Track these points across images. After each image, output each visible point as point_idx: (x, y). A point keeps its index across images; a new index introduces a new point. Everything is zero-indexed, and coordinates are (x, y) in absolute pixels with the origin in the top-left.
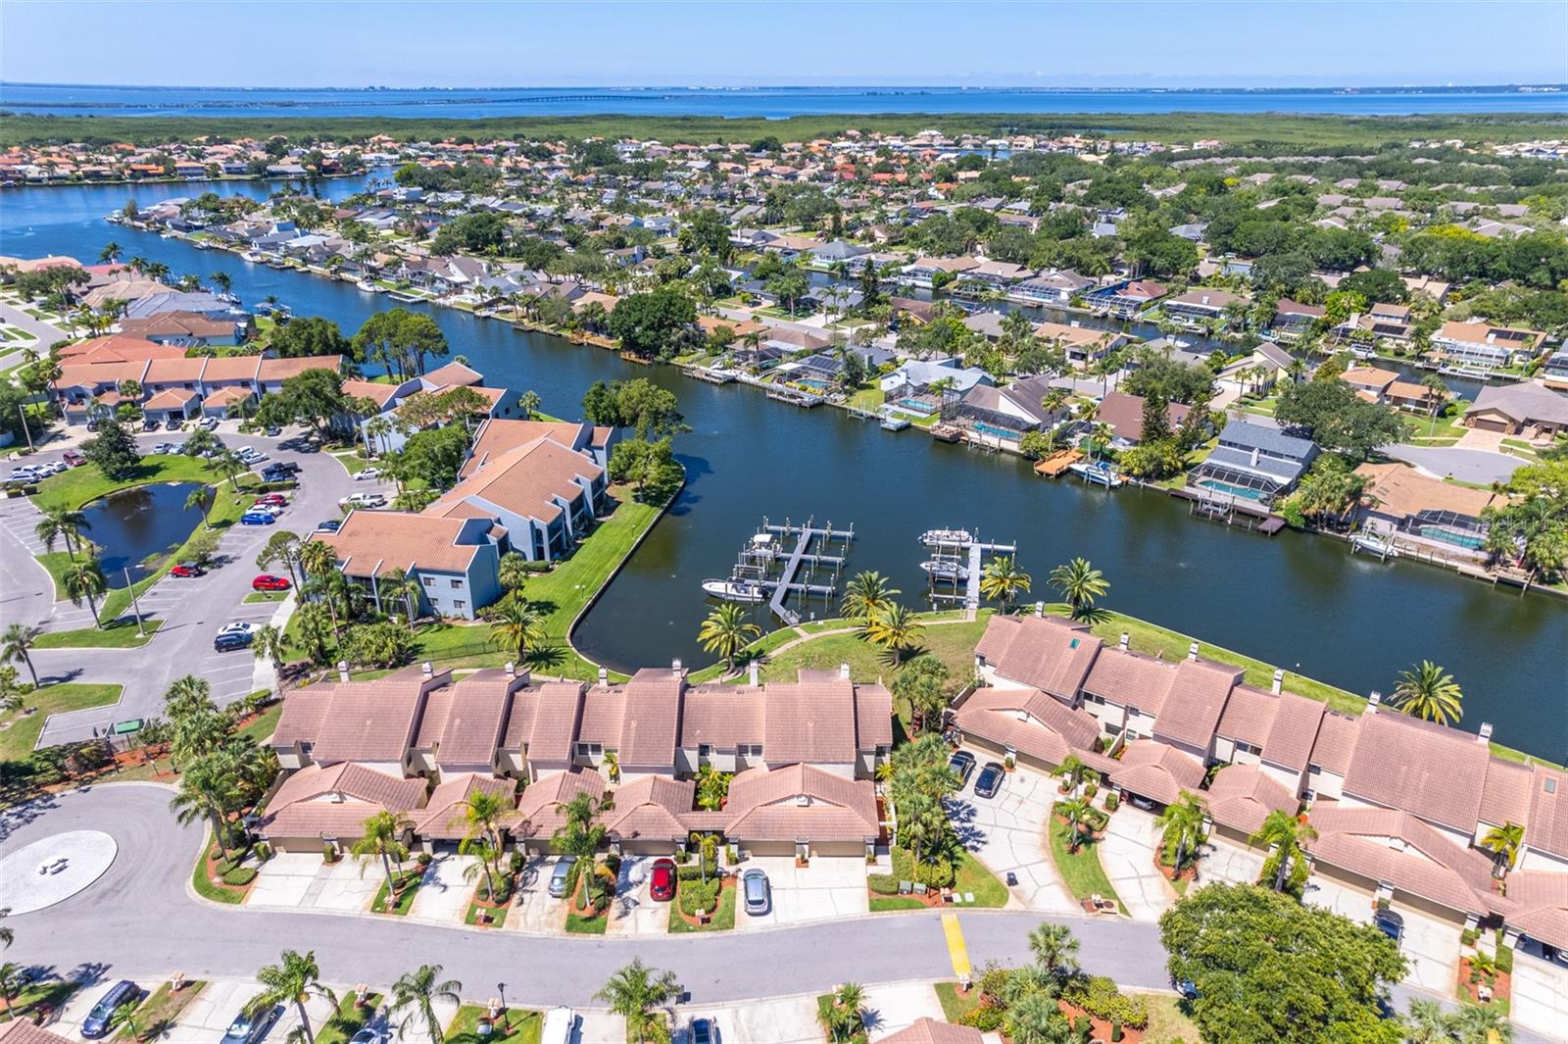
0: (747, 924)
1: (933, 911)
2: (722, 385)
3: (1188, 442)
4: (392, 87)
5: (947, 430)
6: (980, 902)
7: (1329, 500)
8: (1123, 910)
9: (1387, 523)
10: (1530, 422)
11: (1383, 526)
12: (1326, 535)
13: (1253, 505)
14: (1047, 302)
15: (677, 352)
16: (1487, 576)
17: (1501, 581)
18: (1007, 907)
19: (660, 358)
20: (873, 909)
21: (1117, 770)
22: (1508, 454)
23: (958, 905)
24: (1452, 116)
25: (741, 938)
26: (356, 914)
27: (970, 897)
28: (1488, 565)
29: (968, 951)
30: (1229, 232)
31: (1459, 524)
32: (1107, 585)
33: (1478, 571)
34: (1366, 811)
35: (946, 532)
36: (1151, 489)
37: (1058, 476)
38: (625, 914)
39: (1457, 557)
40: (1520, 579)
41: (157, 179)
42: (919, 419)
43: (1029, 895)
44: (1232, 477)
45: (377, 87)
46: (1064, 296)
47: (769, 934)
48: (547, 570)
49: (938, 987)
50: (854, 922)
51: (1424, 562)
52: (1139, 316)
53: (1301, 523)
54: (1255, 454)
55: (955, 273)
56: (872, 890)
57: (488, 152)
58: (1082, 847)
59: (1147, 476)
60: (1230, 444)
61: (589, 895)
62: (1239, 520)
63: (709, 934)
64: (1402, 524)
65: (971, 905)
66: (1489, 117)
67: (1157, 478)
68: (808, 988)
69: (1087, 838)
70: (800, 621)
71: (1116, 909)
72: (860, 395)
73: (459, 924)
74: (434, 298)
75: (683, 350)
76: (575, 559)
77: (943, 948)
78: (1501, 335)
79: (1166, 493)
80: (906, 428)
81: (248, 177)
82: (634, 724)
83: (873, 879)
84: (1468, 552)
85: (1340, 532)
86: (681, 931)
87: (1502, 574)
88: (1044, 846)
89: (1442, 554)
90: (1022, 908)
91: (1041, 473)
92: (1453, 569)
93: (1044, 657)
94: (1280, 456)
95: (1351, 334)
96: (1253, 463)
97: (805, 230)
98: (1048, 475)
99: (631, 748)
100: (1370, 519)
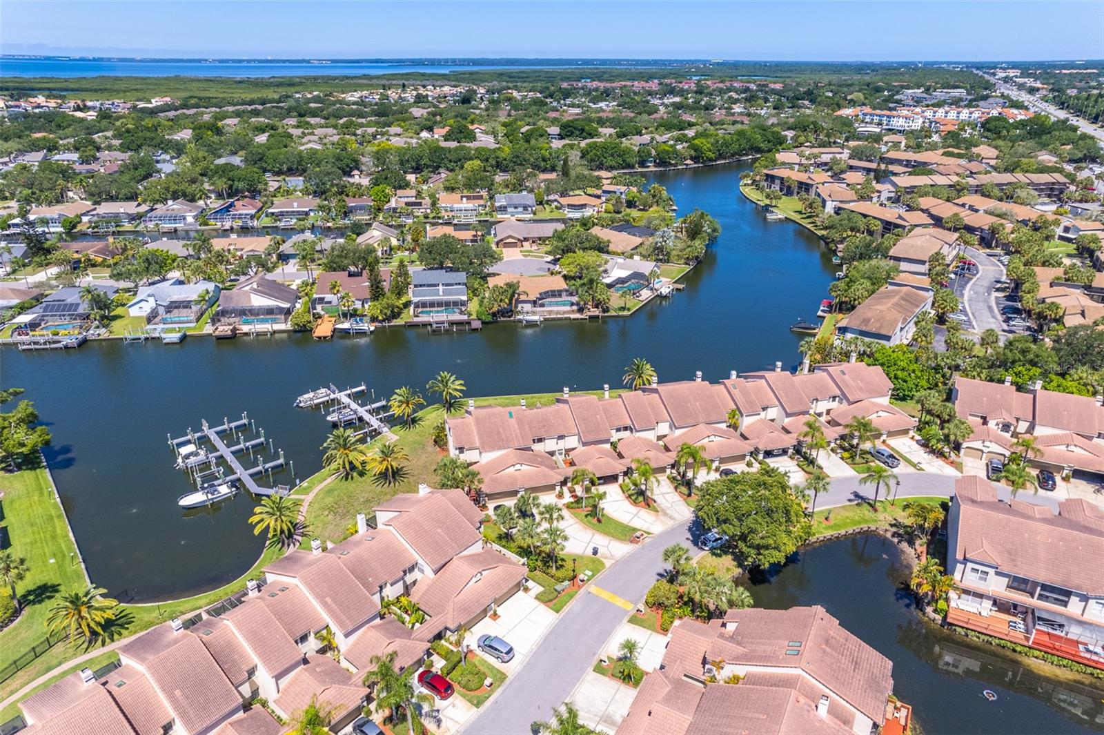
0: (512, 669)
1: (582, 591)
3: (400, 291)
5: (224, 329)
6: (595, 572)
7: (501, 300)
8: (649, 533)
9: (530, 305)
10: (526, 239)
11: (528, 307)
12: (503, 321)
13: (457, 317)
14: (180, 226)
16: (582, 317)
17: (591, 317)
18: (607, 566)
20: (557, 612)
22: (529, 258)
23: (588, 580)
24: (297, 77)
25: (518, 677)
27: (589, 573)
28: (581, 310)
29: (620, 596)
30: (261, 159)
31: (554, 296)
33: (578, 316)
34: (688, 431)
35: (311, 395)
36: (392, 326)
37: (332, 336)
38: (439, 722)
39: (565, 312)
40: (597, 313)
42: (190, 328)
43: (608, 553)
44: (432, 305)
46: (190, 220)
47: (528, 663)
49: (630, 621)
50: (557, 625)
51: (554, 319)
52: (255, 223)
53: (490, 319)
54: (441, 288)
55: (79, 216)
56: (545, 602)
58: (600, 517)
59: (388, 319)
60: (421, 286)
62: (460, 328)
63: (500, 690)
64: (534, 303)
65: (593, 576)
66: (316, 78)
67: (393, 319)
68: (583, 670)
70: (290, 490)
71: (645, 535)
72: (116, 325)
77: (607, 605)
78: (468, 198)
79: (404, 326)
80: (184, 338)
82: (328, 600)
83: (538, 597)
84: (568, 308)
85: (510, 317)
86: (483, 702)
87: (589, 314)
88: (585, 528)
89: (558, 313)
90: (613, 562)
91: (320, 338)
92: (570, 319)
93: (501, 430)
94: (452, 285)
95: (398, 211)
96: (441, 293)
99: (343, 617)
100: (520, 305)
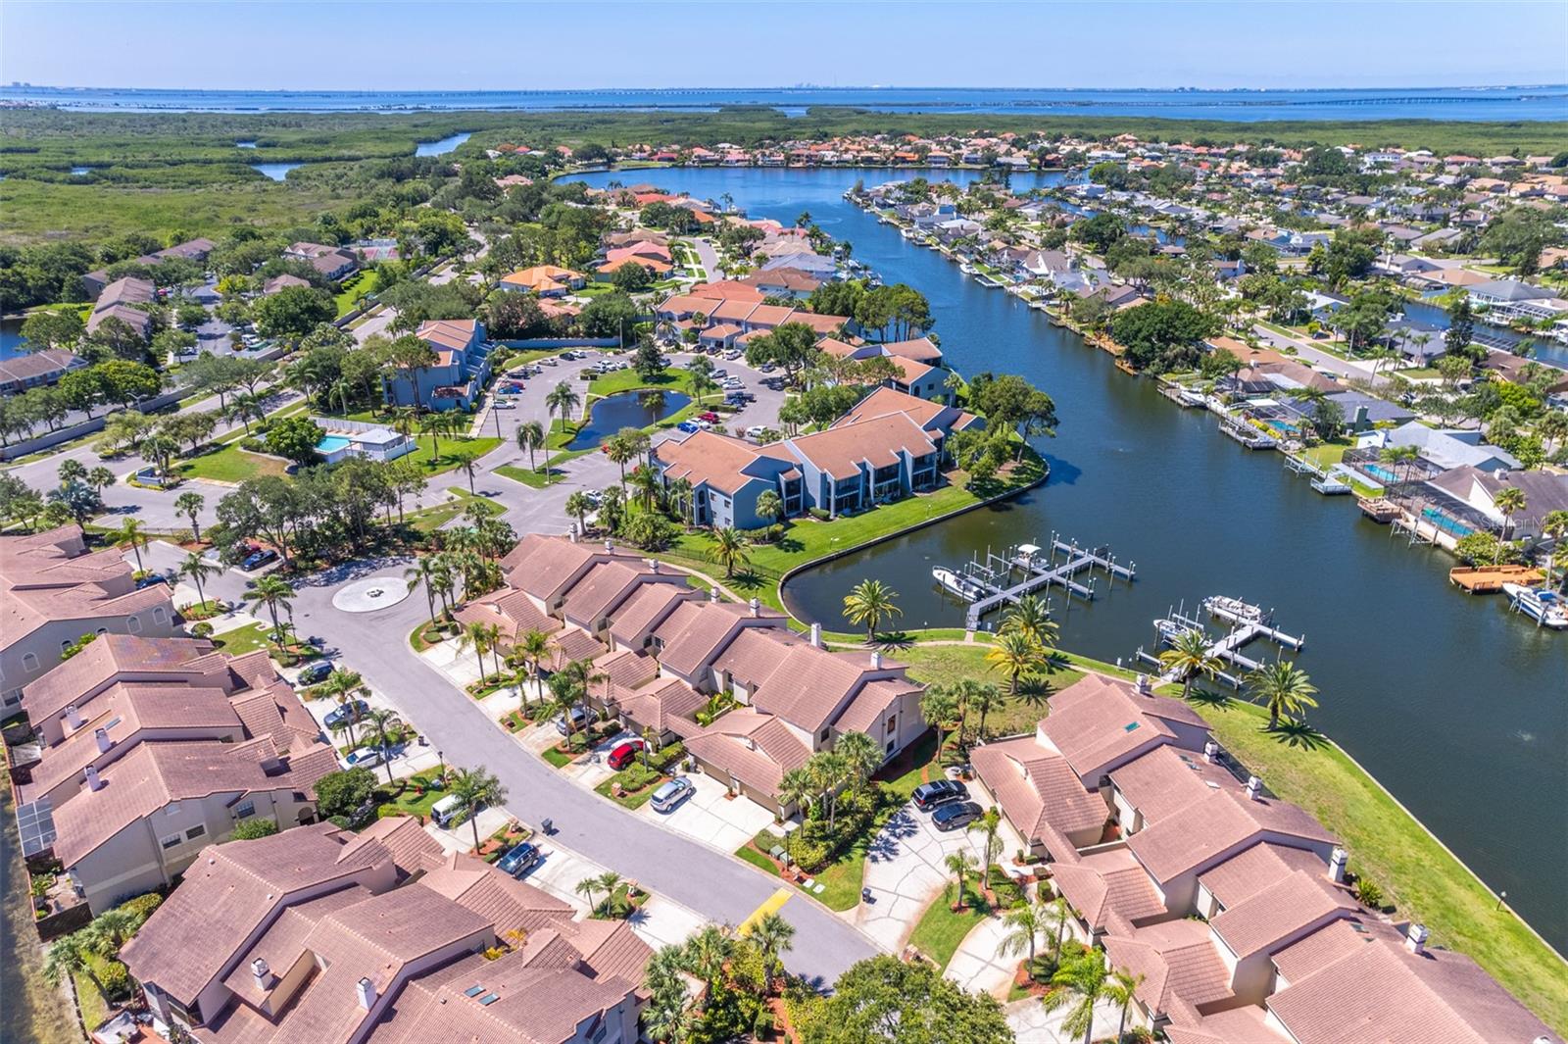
0: (644, 813)
1: (776, 881)
2: (1188, 408)
4: (1202, 88)
5: (1385, 507)
6: (823, 898)
15: (1169, 367)
18: (843, 914)
19: (1148, 371)
20: (739, 854)
21: (1065, 861)
23: (804, 889)
25: (635, 821)
26: (457, 686)
27: (820, 889)
32: (1313, 703)
35: (1238, 603)
37: (1476, 592)
38: (585, 764)
41: (910, 165)
43: (871, 918)
45: (1187, 88)
47: (656, 829)
48: (826, 519)
50: (715, 855)
56: (755, 841)
57: (1221, 156)
58: (971, 911)
61: (579, 738)
63: (615, 805)
65: (814, 894)
69: (981, 907)
70: (979, 629)
72: (1324, 449)
73: (496, 720)
74: (1010, 285)
75: (1177, 368)
76: (858, 519)
77: (751, 909)
80: (1340, 494)
81: (979, 167)
82: (689, 634)
83: (764, 833)
86: (601, 793)
88: (935, 891)
90: (853, 923)
91: (1458, 583)
93: (1094, 728)
97: (1500, 265)
98: (1464, 587)
99: (673, 650)
